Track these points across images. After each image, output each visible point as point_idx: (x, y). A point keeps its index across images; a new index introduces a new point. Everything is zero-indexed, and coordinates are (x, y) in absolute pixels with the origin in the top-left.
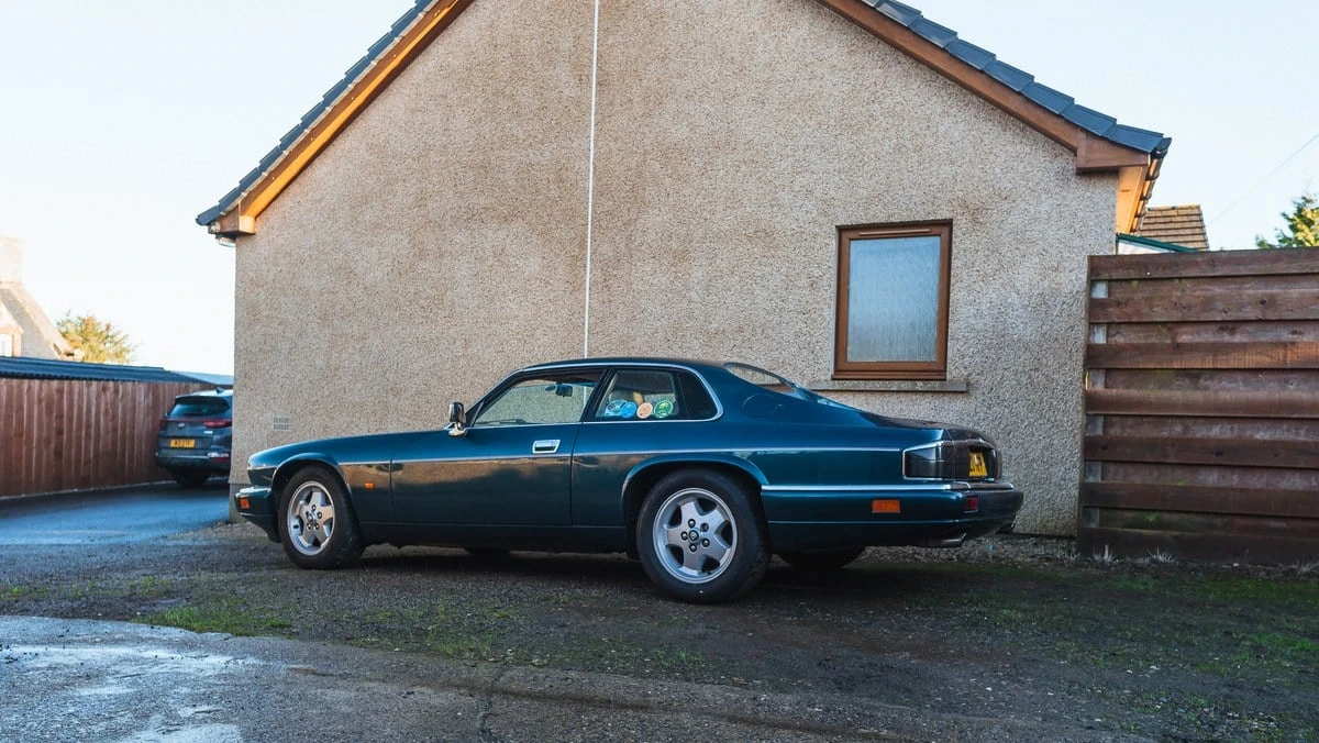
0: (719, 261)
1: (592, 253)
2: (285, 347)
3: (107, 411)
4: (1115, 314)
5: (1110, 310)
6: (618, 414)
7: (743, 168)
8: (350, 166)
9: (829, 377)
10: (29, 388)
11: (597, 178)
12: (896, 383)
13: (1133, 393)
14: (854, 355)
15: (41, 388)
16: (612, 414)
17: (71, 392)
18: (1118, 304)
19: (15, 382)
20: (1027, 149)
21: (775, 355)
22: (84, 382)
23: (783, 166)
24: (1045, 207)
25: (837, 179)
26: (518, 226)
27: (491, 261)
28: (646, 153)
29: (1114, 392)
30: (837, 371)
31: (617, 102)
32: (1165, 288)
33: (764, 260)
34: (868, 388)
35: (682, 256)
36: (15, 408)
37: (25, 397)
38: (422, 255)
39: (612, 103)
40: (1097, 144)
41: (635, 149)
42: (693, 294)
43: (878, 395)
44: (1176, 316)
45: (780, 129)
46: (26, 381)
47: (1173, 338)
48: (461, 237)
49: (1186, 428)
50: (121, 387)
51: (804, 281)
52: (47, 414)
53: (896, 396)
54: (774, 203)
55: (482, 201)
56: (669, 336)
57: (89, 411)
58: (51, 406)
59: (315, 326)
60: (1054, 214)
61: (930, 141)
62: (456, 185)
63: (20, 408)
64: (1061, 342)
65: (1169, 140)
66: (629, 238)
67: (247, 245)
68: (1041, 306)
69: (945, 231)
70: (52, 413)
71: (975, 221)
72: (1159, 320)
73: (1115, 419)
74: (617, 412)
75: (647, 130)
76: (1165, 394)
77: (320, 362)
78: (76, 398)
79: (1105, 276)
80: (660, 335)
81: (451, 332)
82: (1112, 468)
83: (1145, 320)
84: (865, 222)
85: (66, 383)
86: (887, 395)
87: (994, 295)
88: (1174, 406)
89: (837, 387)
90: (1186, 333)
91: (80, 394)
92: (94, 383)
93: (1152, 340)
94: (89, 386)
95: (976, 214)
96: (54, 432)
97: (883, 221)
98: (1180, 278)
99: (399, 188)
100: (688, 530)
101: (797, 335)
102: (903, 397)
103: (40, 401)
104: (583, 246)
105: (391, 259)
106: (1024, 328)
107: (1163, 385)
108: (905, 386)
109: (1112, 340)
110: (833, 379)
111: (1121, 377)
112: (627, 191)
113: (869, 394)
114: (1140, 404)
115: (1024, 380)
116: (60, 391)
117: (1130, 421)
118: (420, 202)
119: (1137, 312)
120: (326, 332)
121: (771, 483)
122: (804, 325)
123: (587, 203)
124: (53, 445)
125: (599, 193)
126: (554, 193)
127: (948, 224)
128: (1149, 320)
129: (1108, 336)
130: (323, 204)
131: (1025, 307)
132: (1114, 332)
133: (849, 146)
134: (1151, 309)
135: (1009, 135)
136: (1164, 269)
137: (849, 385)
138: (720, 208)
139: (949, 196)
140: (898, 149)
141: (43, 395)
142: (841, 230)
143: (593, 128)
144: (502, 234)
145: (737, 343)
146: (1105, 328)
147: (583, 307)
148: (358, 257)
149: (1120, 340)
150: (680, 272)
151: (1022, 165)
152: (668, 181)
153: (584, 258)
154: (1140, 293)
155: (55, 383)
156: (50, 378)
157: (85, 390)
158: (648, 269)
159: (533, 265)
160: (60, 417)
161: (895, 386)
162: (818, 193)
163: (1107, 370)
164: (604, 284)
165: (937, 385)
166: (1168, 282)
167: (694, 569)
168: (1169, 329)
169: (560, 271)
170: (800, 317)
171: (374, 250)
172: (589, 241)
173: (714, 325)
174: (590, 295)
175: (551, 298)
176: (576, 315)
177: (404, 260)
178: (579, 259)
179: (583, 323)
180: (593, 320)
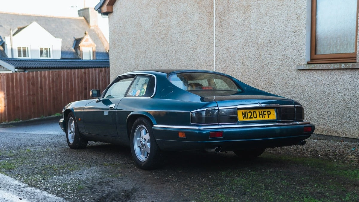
0: (261, 10)
1: (216, 10)
3: (102, 80)
6: (132, 94)
9: (305, 63)
10: (74, 73)
12: (332, 65)
15: (78, 73)
17: (89, 73)
19: (69, 70)
21: (283, 53)
22: (94, 69)
27: (183, 16)
30: (312, 59)
33: (279, 7)
34: (321, 68)
36: (70, 80)
37: (73, 77)
38: (161, 16)
42: (252, 26)
43: (326, 71)
46: (73, 70)
48: (173, 7)
50: (107, 70)
51: (295, 17)
52: (81, 82)
53: (334, 72)
56: (243, 46)
57: (96, 80)
58: (82, 78)
59: (131, 48)
63: (71, 80)
67: (111, 16)
70: (83, 81)
78: (91, 75)
80: (240, 46)
81: (171, 48)
85: (87, 70)
86: (330, 71)
89: (308, 68)
91: (92, 74)
92: (97, 69)
94: (95, 70)
96: (83, 89)
101: (292, 44)
102: (338, 72)
103: (78, 77)
104: (212, 7)
105: (152, 19)
108: (337, 66)
110: (308, 63)
113: (322, 71)
116: (85, 73)
120: (134, 50)
121: (158, 124)
122: (295, 38)
124: (83, 94)
137: (318, 66)
141: (79, 75)
145: (269, 48)
148: (142, 19)
150: (247, 16)
153: (213, 13)
155: (83, 70)
156: (81, 68)
157: (94, 72)
158: (235, 16)
159: (196, 18)
160: (85, 83)
161: (332, 66)
164: (220, 25)
165: (350, 65)
169: (205, 19)
170: (293, 34)
171: (147, 15)
172: (214, 4)
173: (260, 40)
174: (215, 29)
175: (202, 31)
176: (211, 39)
177: (156, 19)
178: (211, 13)
179: (213, 42)
180: (217, 40)
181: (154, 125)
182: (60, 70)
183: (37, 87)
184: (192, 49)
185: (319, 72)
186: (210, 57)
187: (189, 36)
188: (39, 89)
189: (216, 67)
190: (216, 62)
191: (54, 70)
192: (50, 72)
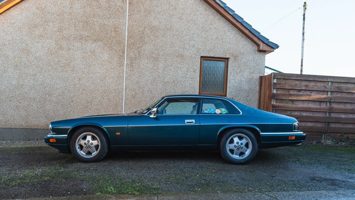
0: (168, 62)
1: (127, 55)
4: (278, 86)
5: (277, 85)
6: (210, 112)
7: (175, 36)
8: (28, 13)
11: (129, 32)
13: (281, 104)
16: (207, 112)
18: (279, 84)
20: (247, 43)
21: (184, 89)
23: (187, 38)
24: (251, 58)
25: (201, 43)
26: (100, 43)
27: (89, 53)
28: (145, 27)
29: (278, 104)
31: (136, 10)
33: (181, 63)
35: (156, 59)
38: (61, 48)
39: (134, 10)
40: (264, 45)
41: (141, 25)
42: (160, 70)
44: (290, 88)
45: (186, 27)
47: (289, 93)
48: (78, 44)
49: (291, 113)
51: (192, 70)
54: (184, 47)
55: (86, 33)
56: (152, 82)
59: (12, 69)
60: (252, 60)
61: (225, 37)
62: (75, 27)
66: (139, 52)
69: (226, 60)
71: (235, 59)
72: (287, 88)
73: (277, 110)
75: (146, 21)
76: (287, 105)
77: (14, 83)
79: (277, 77)
80: (149, 81)
81: (73, 75)
84: (208, 56)
87: (239, 78)
88: (289, 108)
90: (291, 92)
93: (285, 93)
95: (236, 57)
97: (213, 56)
98: (290, 79)
99: (51, 24)
100: (236, 145)
101: (190, 85)
104: (123, 52)
105: (47, 48)
106: (246, 87)
107: (287, 103)
109: (277, 92)
111: (279, 101)
112: (139, 38)
114: (283, 107)
117: (280, 111)
118: (60, 30)
119: (283, 86)
120: (17, 71)
122: (192, 82)
123: (125, 39)
125: (129, 37)
126: (113, 35)
127: (228, 59)
128: (285, 88)
129: (276, 91)
130: (15, 25)
131: (246, 81)
132: (277, 90)
133: (204, 35)
134: (285, 86)
135: (243, 39)
136: (288, 77)
138: (168, 47)
139: (229, 52)
140: (217, 38)
142: (201, 57)
143: (127, 16)
144: (94, 45)
145: (173, 85)
146: (276, 89)
147: (124, 72)
148: (32, 46)
149: (279, 92)
150: (156, 64)
151: (246, 47)
152: (152, 37)
153: (124, 56)
154: (283, 82)
158: (146, 62)
159: (106, 56)
162: (196, 46)
163: (276, 99)
164: (130, 65)
166: (289, 80)
167: (238, 155)
168: (288, 91)
169: (115, 60)
170: (191, 79)
171: (40, 44)
172: (126, 51)
173: (166, 80)
174: (126, 68)
175: (112, 67)
176: (121, 74)
177: (53, 49)
178: (122, 56)
179: (124, 76)
180: (127, 76)
181: (261, 133)
184: (100, 79)
186: (120, 86)
187: (97, 68)
189: (125, 93)
190: (125, 90)
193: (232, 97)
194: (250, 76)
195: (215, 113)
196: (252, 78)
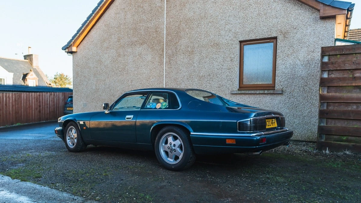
0: (203, 54)
1: (166, 53)
2: (85, 83)
3: (52, 100)
4: (331, 67)
5: (329, 65)
6: (151, 107)
7: (210, 24)
8: (100, 31)
9: (237, 89)
10: (32, 95)
11: (167, 30)
12: (258, 91)
13: (338, 94)
14: (246, 82)
15: (34, 95)
16: (149, 107)
17: (42, 96)
18: (332, 63)
19: (28, 93)
20: (303, 11)
21: (220, 83)
22: (46, 93)
23: (222, 23)
24: (309, 31)
25: (239, 26)
26: (145, 46)
27: (138, 56)
28: (181, 21)
29: (331, 94)
30: (240, 87)
31: (172, 6)
32: (350, 57)
33: (217, 53)
34: (249, 93)
35: (192, 52)
36: (28, 100)
37: (31, 97)
38: (119, 56)
39: (171, 7)
40: (327, 8)
41: (177, 20)
42: (195, 64)
43: (253, 95)
44: (354, 67)
45: (221, 11)
46: (31, 93)
47: (353, 75)
48: (130, 50)
49: (358, 107)
50: (55, 94)
51: (229, 59)
52: (36, 102)
53: (258, 95)
54: (219, 35)
55: (135, 39)
56: (188, 78)
57: (47, 101)
58: (38, 99)
60: (312, 33)
61: (269, 11)
62: (128, 35)
63: (29, 100)
64: (315, 76)
65: (354, 4)
66: (176, 48)
67: (75, 55)
68: (307, 64)
69: (275, 41)
70: (38, 101)
71: (285, 37)
72: (347, 68)
73: (331, 104)
74: (150, 106)
75: (181, 14)
76: (349, 95)
77: (94, 88)
78: (44, 97)
79: (328, 54)
80: (186, 77)
81: (128, 78)
82: (330, 120)
83: (342, 69)
84: (248, 39)
85: (41, 93)
86: (255, 95)
87: (291, 61)
88: (353, 99)
89: (239, 93)
90: (358, 73)
91: (45, 96)
92: (48, 93)
93: (345, 76)
94: (47, 94)
95: (285, 34)
96: (38, 107)
97: (254, 38)
98: (356, 54)
99: (113, 37)
100: (170, 146)
101: (227, 76)
102: (261, 96)
103: (34, 98)
104: (163, 51)
105: (111, 58)
106: (302, 72)
107: (349, 92)
108: (261, 92)
109: (330, 76)
110: (238, 90)
111: (333, 89)
112: (175, 34)
113: (250, 95)
114: (340, 98)
115: (302, 89)
116: (40, 95)
117: (337, 104)
118: (119, 40)
119: (339, 66)
120: (95, 79)
121: (194, 132)
122: (229, 73)
123: (164, 38)
124: (38, 110)
125: (168, 35)
126: (155, 36)
127: (276, 38)
128: (344, 69)
129: (328, 74)
130: (94, 42)
131: (302, 65)
132: (330, 73)
133: (243, 15)
134: (344, 65)
135: (296, 7)
136: (350, 50)
137: (243, 92)
138: (203, 37)
139: (276, 29)
140: (259, 14)
141: (35, 96)
142: (241, 42)
143: (165, 15)
144: (141, 49)
145: (208, 79)
146: (327, 72)
147: (164, 70)
148: (103, 57)
149: (333, 76)
150: (191, 58)
151: (301, 17)
152: (187, 30)
153: (163, 55)
154: (340, 59)
155: (38, 93)
157: (46, 95)
158: (182, 57)
159: (149, 58)
160: (40, 102)
161: (258, 92)
162: (233, 31)
163: (328, 86)
164: (169, 63)
165: (272, 92)
166: (351, 55)
167: (172, 159)
168: (351, 72)
169: (157, 59)
170: (228, 70)
171: (107, 55)
172: (165, 49)
173: (201, 74)
174: (165, 66)
175: (154, 67)
176: (162, 72)
177: (115, 57)
178: (162, 55)
179: (164, 74)
180: (166, 73)
181: (191, 133)
182: (21, 93)
183: (3, 104)
184: (146, 79)
185: (248, 96)
187: (143, 69)
188: (4, 106)
191: (16, 93)
192: (14, 94)
193: (282, 87)
194: (309, 57)
195: (156, 108)
196: (312, 60)
